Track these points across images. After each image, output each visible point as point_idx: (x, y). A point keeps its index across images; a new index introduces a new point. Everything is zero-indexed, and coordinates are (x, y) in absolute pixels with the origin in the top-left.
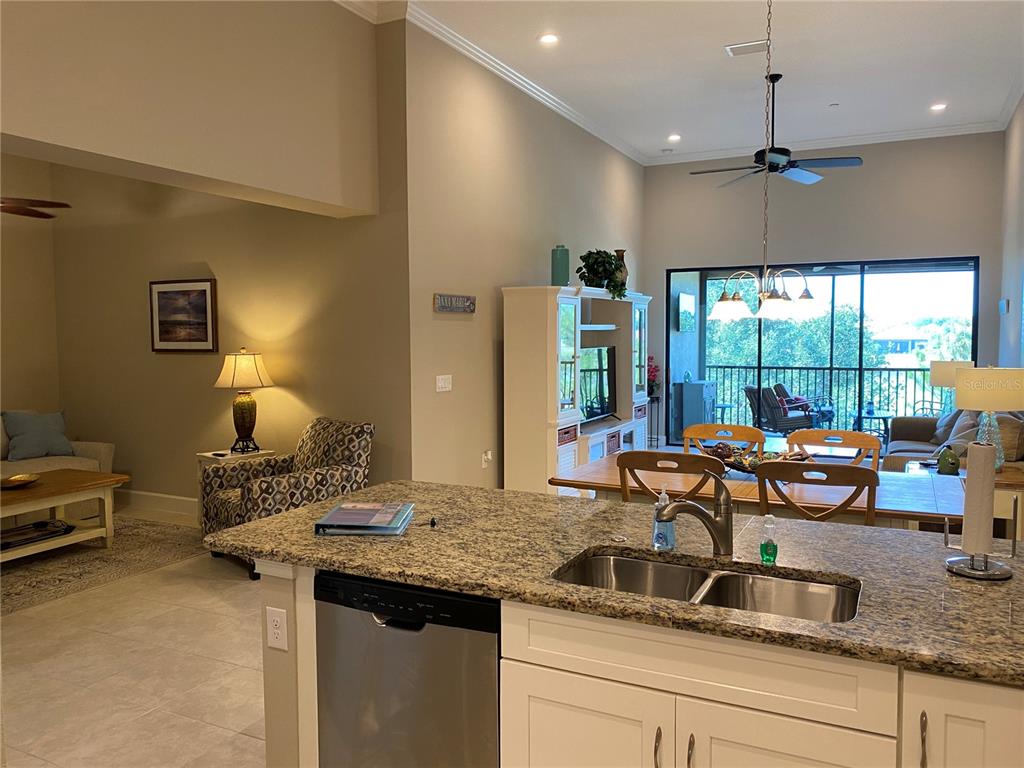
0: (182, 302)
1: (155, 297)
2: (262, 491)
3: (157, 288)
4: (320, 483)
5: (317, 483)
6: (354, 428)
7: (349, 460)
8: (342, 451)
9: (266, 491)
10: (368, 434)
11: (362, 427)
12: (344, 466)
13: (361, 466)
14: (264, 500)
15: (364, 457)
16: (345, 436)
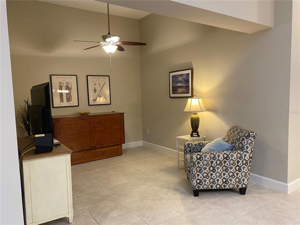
0: (180, 79)
1: (171, 77)
2: (198, 159)
3: (172, 74)
4: (226, 158)
5: (224, 158)
6: (245, 134)
7: (242, 149)
8: (239, 144)
9: (199, 159)
10: (252, 137)
11: (249, 133)
12: (239, 151)
13: (248, 152)
14: (198, 163)
15: (250, 148)
16: (240, 137)
